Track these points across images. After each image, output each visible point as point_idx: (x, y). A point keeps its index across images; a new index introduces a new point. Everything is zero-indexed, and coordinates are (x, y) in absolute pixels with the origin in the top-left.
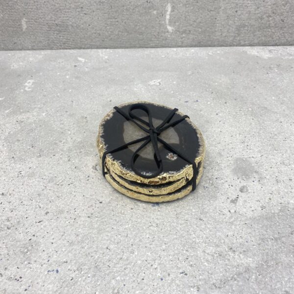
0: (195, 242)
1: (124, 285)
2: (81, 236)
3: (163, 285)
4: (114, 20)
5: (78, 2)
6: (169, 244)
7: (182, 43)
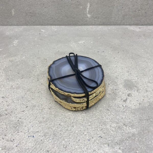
0: (106, 121)
1: (69, 143)
2: (45, 118)
3: (90, 143)
4: (60, 11)
5: (42, 1)
6: (92, 122)
7: (95, 23)
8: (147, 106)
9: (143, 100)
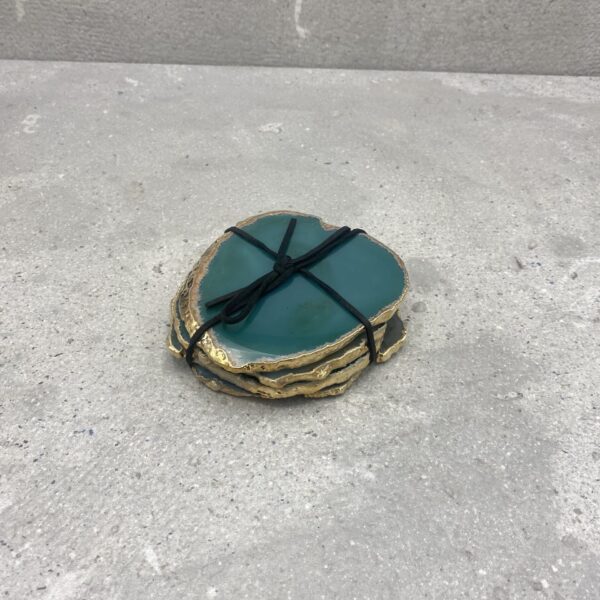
1: (209, 452)
2: (133, 377)
3: (275, 452)
4: (196, 10)
7: (325, 59)
8: (472, 342)
9: (463, 323)
